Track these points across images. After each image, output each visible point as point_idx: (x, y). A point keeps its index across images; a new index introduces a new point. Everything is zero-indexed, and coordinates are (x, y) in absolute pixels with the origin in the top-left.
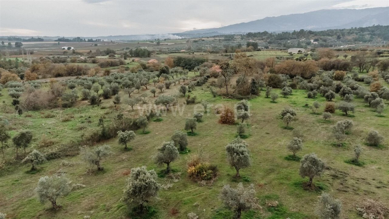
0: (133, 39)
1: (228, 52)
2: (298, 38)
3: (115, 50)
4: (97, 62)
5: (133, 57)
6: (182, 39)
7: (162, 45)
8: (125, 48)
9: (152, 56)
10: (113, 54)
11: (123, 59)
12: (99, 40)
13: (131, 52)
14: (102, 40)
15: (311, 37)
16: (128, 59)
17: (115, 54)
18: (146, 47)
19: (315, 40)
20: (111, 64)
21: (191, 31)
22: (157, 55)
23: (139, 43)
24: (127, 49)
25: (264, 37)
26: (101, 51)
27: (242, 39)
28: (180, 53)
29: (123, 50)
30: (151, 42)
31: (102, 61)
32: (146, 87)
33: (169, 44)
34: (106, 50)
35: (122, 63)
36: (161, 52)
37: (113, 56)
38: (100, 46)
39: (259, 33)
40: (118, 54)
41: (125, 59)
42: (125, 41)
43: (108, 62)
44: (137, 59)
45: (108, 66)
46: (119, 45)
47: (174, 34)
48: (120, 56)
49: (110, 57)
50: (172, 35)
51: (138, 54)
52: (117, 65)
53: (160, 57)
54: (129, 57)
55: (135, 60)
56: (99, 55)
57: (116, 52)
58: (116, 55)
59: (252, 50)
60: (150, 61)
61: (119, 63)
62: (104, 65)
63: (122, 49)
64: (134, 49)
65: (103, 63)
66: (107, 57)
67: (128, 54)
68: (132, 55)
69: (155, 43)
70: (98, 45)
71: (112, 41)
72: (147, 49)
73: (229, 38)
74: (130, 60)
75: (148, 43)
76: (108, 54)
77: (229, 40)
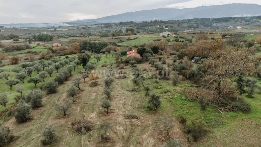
0: (32, 26)
1: (115, 35)
2: (155, 26)
3: (18, 35)
4: (2, 46)
5: (37, 41)
6: (72, 26)
7: (58, 31)
8: (27, 33)
9: (53, 40)
10: (17, 38)
11: (28, 43)
12: (2, 26)
13: (34, 37)
14: (5, 27)
15: (163, 25)
16: (33, 43)
17: (19, 38)
18: (46, 33)
19: (166, 27)
20: (16, 48)
21: (77, 21)
22: (58, 39)
23: (39, 30)
24: (29, 34)
25: (132, 25)
26: (5, 36)
27: (117, 26)
28: (76, 37)
29: (26, 35)
30: (49, 29)
31: (7, 46)
32: (79, 87)
33: (64, 30)
34: (10, 35)
35: (28, 47)
36: (59, 37)
37: (17, 40)
38: (3, 32)
39: (128, 22)
40: (22, 39)
41: (30, 43)
42: (26, 28)
43: (13, 46)
44: (41, 43)
45: (14, 50)
46: (21, 31)
47: (64, 23)
48: (24, 40)
49: (15, 41)
50: (62, 24)
51: (41, 38)
52: (23, 49)
53: (60, 41)
54: (33, 41)
55: (39, 44)
56: (3, 40)
57: (20, 37)
58: (20, 40)
59: (131, 34)
60: (54, 45)
61: (25, 47)
62: (9, 49)
63: (24, 34)
64: (37, 35)
65: (9, 48)
66: (11, 41)
67: (31, 38)
68: (35, 40)
69: (52, 29)
70: (2, 31)
71: (14, 28)
72: (47, 34)
73: (108, 26)
74: (34, 43)
75: (46, 29)
76: (12, 38)
77: (108, 27)
